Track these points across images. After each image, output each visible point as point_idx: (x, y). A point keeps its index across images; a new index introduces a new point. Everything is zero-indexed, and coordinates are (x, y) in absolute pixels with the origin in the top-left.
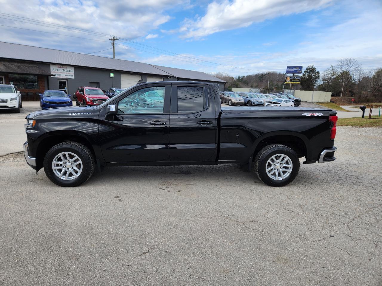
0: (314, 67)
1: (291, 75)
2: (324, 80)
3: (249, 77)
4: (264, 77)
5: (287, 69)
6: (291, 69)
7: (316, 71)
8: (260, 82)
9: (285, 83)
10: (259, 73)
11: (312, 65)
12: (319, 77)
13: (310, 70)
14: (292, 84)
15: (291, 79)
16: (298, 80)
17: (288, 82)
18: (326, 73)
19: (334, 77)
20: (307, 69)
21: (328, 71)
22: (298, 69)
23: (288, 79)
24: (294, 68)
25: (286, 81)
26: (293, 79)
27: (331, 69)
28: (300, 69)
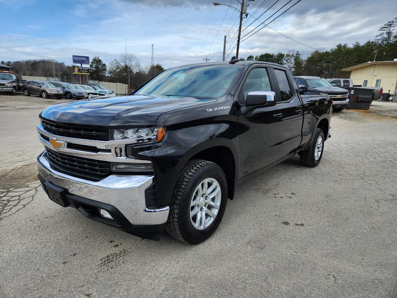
0: (100, 58)
1: (79, 65)
2: (110, 72)
3: (18, 63)
4: (38, 64)
5: (73, 58)
6: (77, 59)
7: (102, 63)
8: (34, 70)
9: (74, 73)
10: (30, 60)
11: (97, 57)
12: (106, 69)
13: (96, 62)
14: (82, 75)
15: (79, 70)
16: (87, 71)
17: (76, 73)
18: (111, 66)
19: (118, 70)
20: (94, 60)
21: (112, 64)
22: (85, 59)
23: (76, 69)
24: (81, 58)
25: (75, 71)
26: (81, 70)
27: (115, 62)
28: (87, 60)
